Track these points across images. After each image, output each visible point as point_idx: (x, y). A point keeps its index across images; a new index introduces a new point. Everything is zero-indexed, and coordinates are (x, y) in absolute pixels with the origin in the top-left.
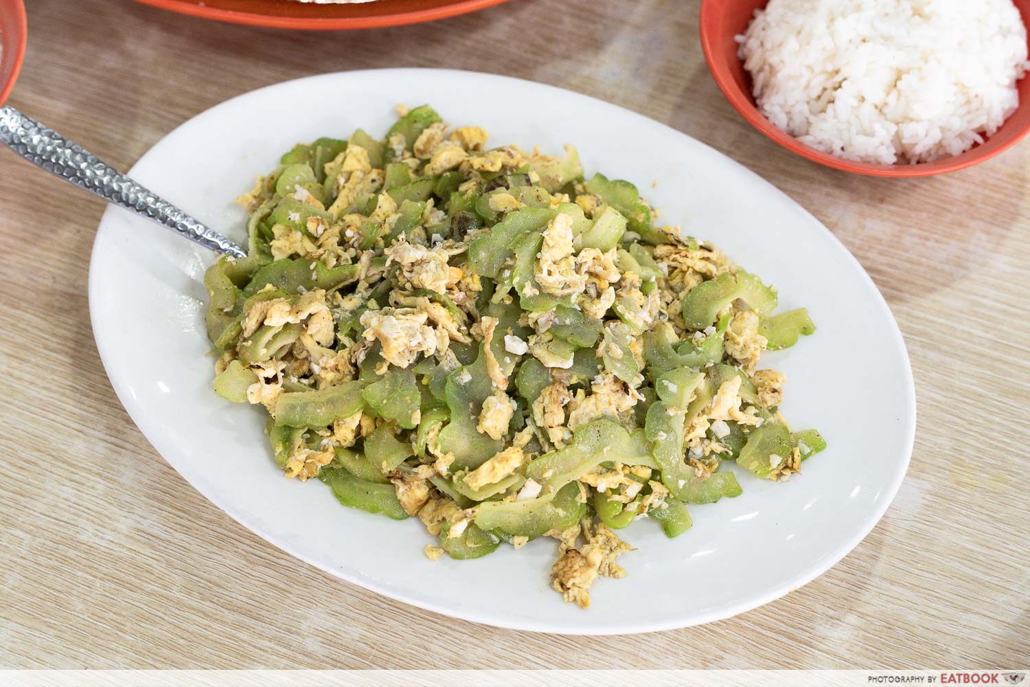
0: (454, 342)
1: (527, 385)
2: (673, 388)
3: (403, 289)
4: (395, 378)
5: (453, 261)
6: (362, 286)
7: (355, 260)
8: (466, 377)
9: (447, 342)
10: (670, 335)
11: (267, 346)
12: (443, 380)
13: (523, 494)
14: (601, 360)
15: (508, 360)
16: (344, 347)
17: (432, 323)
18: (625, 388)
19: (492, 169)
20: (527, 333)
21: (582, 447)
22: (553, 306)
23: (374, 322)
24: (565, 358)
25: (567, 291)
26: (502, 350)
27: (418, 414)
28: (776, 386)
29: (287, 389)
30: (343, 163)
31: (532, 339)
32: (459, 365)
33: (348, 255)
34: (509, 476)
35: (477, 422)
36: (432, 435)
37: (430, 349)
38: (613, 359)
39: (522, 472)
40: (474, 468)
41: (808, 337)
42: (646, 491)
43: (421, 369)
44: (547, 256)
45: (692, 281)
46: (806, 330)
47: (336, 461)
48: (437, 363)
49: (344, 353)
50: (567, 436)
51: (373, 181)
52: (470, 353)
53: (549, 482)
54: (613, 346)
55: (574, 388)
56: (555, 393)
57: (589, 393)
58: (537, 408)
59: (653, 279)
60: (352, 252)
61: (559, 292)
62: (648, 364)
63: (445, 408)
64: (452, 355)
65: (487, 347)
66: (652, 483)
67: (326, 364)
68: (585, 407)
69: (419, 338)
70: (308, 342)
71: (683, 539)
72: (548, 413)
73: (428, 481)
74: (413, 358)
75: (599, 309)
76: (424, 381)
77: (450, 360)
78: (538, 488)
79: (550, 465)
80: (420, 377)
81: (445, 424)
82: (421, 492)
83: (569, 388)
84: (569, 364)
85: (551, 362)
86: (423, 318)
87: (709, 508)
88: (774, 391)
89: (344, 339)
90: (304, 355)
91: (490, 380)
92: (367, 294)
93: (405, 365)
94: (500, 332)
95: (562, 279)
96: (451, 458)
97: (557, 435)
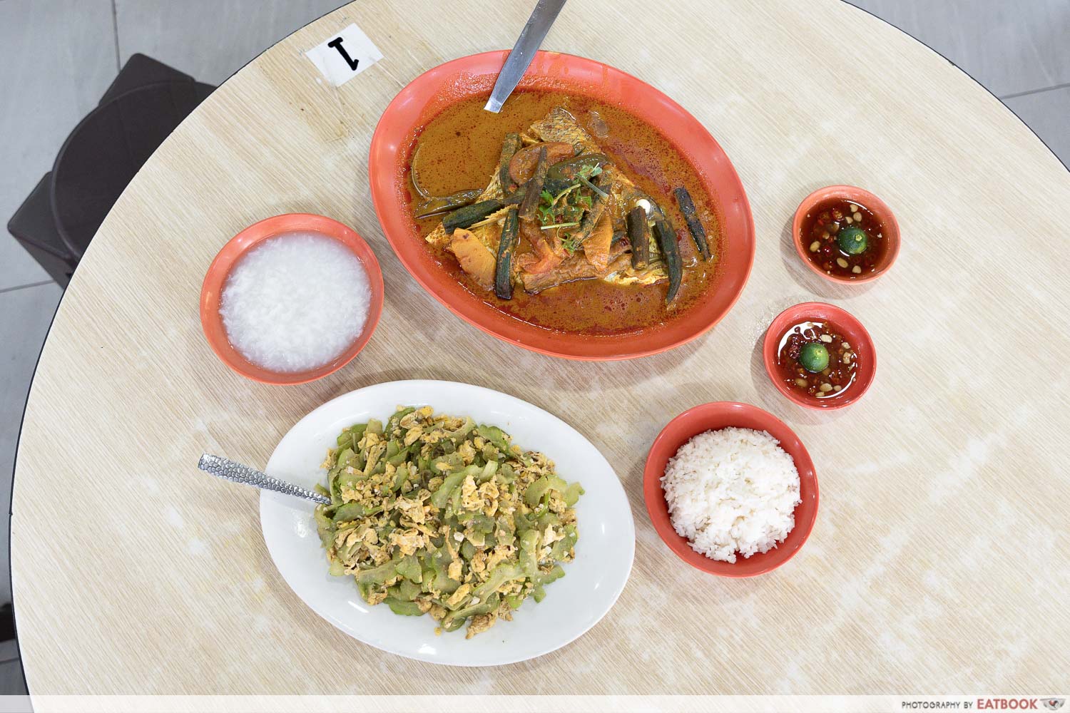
0: (431, 538)
1: (467, 554)
2: (527, 543)
3: (405, 519)
4: (408, 559)
5: (425, 504)
6: (386, 514)
7: (381, 502)
8: (440, 555)
9: (428, 540)
10: (525, 510)
11: (349, 553)
12: (430, 557)
13: (472, 603)
14: (497, 538)
15: (456, 544)
16: (383, 544)
17: (421, 533)
18: (509, 548)
19: (434, 442)
20: (462, 529)
21: (494, 577)
22: (472, 516)
23: (396, 538)
24: (482, 541)
25: (476, 509)
26: (453, 540)
27: (421, 577)
28: (573, 517)
29: (362, 569)
30: (366, 443)
31: (465, 531)
32: (436, 548)
33: (376, 501)
34: (466, 597)
35: (448, 573)
36: (429, 584)
37: (421, 545)
38: (501, 537)
39: (471, 594)
40: (451, 593)
41: (583, 496)
42: (525, 587)
43: (420, 554)
44: (465, 496)
45: (531, 478)
46: (581, 492)
47: (389, 595)
48: (426, 550)
49: (383, 548)
50: (487, 574)
51: (381, 448)
52: (439, 542)
53: (482, 596)
54: (501, 531)
55: (487, 552)
56: (479, 557)
57: (494, 553)
58: (472, 564)
59: (514, 483)
60: (379, 499)
61: (473, 510)
62: (517, 530)
63: (432, 570)
64: (432, 545)
65: (447, 541)
66: (526, 584)
67: (377, 555)
68: (493, 560)
69: (416, 543)
70: (367, 544)
71: (544, 602)
72: (477, 566)
73: (431, 601)
74: (415, 550)
75: (492, 512)
76: (422, 559)
77: (431, 548)
78: (479, 600)
79: (482, 589)
80: (419, 558)
81: (435, 577)
82: (428, 606)
83: (485, 552)
84: (483, 544)
85: (475, 544)
86: (417, 532)
87: (553, 585)
88: (573, 521)
89: (382, 541)
90: (366, 549)
91: (450, 556)
92: (389, 518)
93: (412, 554)
94: (452, 533)
95: (474, 503)
96: (439, 592)
97: (483, 575)
